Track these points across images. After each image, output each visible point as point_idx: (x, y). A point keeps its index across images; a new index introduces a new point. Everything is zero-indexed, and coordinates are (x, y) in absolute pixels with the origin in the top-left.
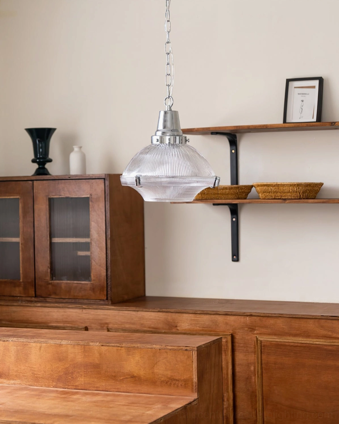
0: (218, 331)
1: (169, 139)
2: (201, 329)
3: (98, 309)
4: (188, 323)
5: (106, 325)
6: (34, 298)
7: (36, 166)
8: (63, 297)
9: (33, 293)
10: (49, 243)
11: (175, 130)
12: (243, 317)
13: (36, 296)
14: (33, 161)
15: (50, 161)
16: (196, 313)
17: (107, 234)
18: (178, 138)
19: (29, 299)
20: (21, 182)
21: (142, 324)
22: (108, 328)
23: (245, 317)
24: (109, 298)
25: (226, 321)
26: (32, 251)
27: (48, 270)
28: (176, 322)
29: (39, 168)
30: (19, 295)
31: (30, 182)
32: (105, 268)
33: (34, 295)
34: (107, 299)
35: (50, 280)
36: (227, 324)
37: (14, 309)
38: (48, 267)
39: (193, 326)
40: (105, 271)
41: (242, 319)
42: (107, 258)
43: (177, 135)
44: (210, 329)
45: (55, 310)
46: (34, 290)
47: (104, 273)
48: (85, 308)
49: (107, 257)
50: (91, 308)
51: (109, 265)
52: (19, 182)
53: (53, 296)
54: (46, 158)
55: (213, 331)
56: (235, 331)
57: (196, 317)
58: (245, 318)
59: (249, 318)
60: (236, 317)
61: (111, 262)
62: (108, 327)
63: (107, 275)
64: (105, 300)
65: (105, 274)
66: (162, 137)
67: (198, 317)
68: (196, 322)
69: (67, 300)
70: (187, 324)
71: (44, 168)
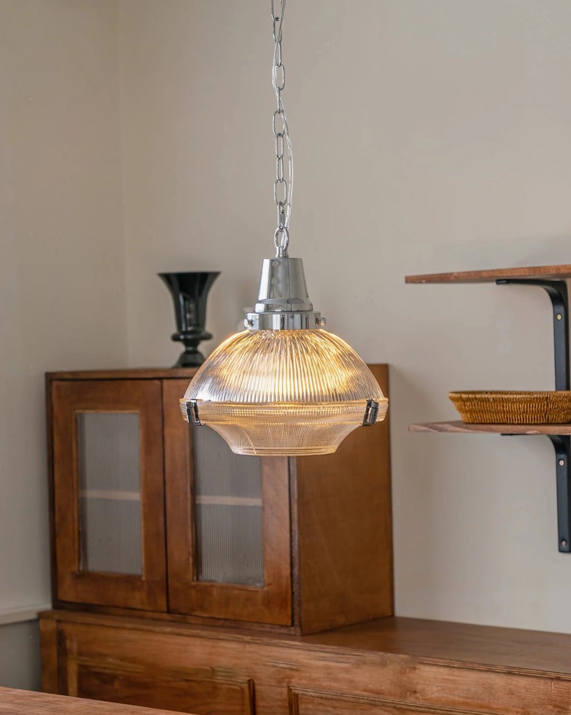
0: (495, 706)
1: (283, 320)
2: (461, 700)
3: (271, 646)
4: (437, 686)
5: (287, 680)
6: (165, 615)
7: (181, 348)
8: (216, 616)
9: (165, 603)
10: (189, 505)
11: (293, 299)
12: (542, 681)
13: (168, 612)
14: (175, 338)
15: (208, 337)
16: (452, 665)
17: (292, 491)
18: (297, 317)
19: (157, 615)
20: (143, 382)
21: (352, 682)
22: (290, 685)
23: (547, 681)
24: (296, 622)
25: (510, 687)
26: (161, 519)
27: (189, 559)
28: (415, 681)
29: (187, 353)
30: (139, 607)
31: (157, 382)
32: (289, 560)
33: (165, 609)
34: (293, 625)
35: (193, 580)
36: (511, 693)
37: (128, 635)
38: (189, 554)
39: (446, 693)
40: (288, 567)
41: (541, 685)
42: (291, 541)
43: (298, 311)
44: (480, 702)
45: (198, 642)
46: (165, 598)
47: (286, 572)
48: (249, 643)
49: (293, 539)
50: (258, 642)
51: (295, 554)
52: (137, 382)
53: (198, 613)
54: (200, 332)
55: (486, 707)
56: (528, 710)
57: (453, 675)
58: (547, 683)
59: (554, 684)
60: (530, 680)
61: (299, 548)
62: (289, 682)
63: (292, 575)
64: (290, 626)
65: (288, 572)
66: (263, 315)
67: (456, 676)
68: (453, 686)
69: (222, 622)
70: (435, 689)
71: (195, 352)
